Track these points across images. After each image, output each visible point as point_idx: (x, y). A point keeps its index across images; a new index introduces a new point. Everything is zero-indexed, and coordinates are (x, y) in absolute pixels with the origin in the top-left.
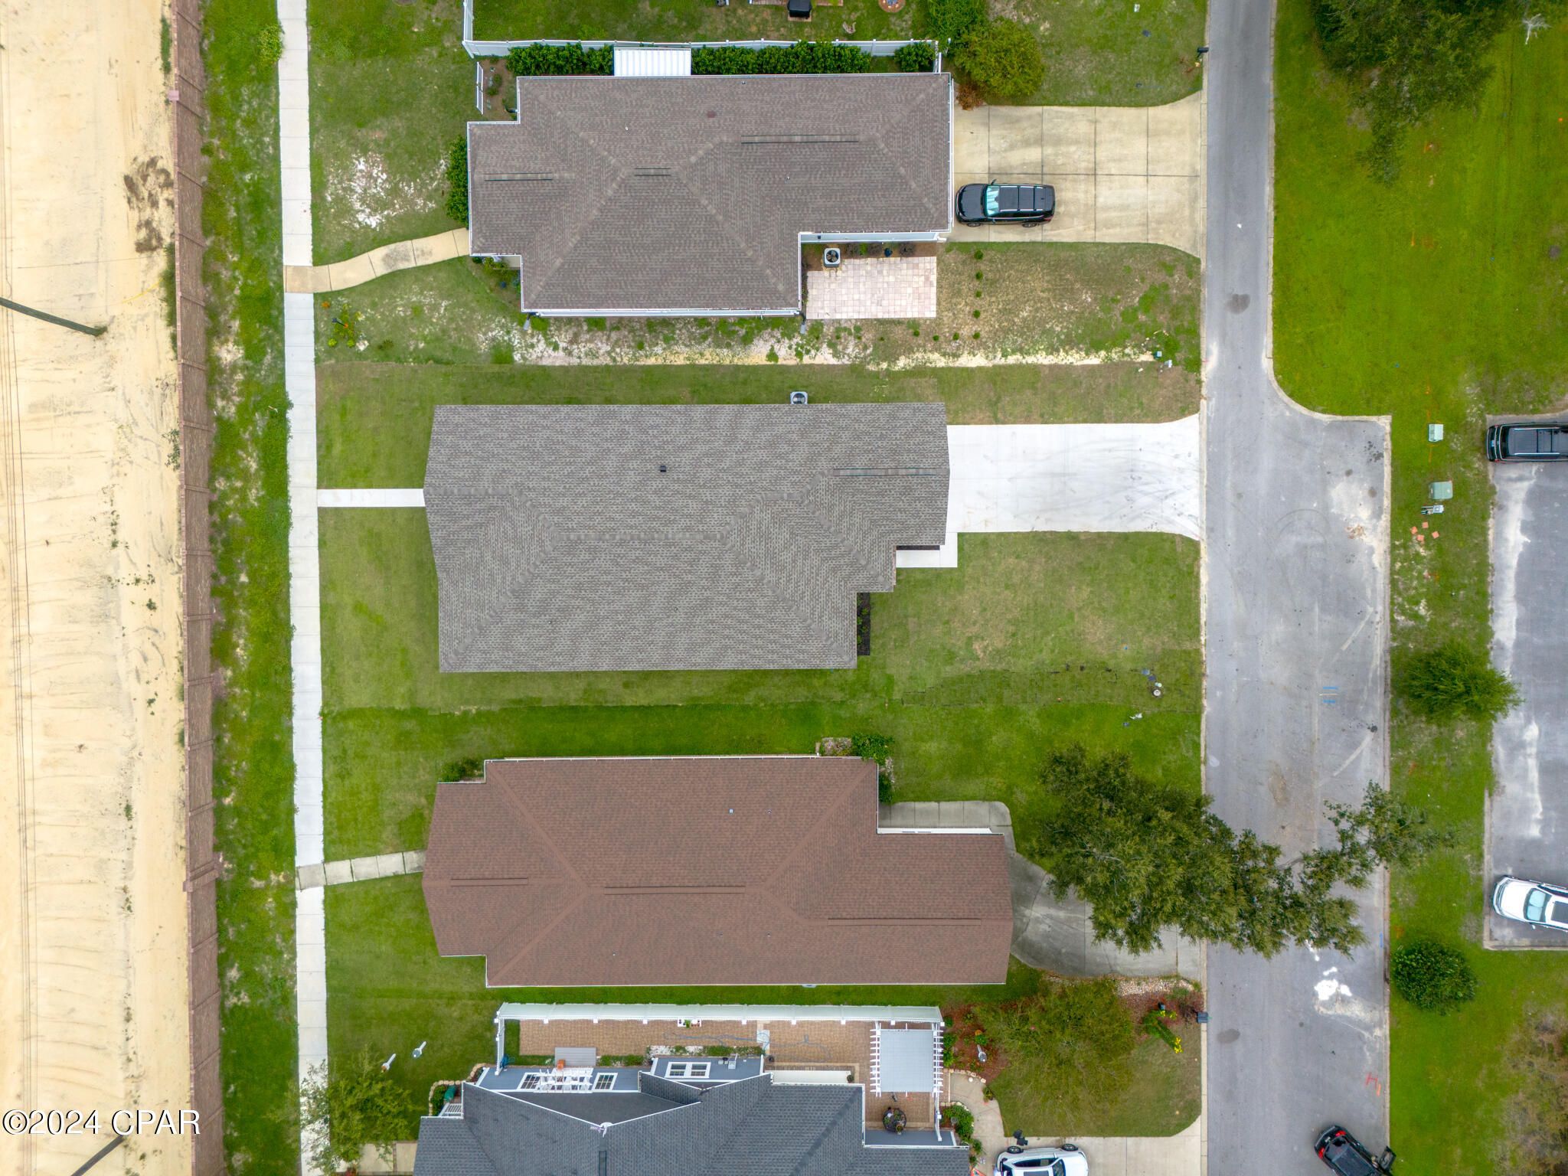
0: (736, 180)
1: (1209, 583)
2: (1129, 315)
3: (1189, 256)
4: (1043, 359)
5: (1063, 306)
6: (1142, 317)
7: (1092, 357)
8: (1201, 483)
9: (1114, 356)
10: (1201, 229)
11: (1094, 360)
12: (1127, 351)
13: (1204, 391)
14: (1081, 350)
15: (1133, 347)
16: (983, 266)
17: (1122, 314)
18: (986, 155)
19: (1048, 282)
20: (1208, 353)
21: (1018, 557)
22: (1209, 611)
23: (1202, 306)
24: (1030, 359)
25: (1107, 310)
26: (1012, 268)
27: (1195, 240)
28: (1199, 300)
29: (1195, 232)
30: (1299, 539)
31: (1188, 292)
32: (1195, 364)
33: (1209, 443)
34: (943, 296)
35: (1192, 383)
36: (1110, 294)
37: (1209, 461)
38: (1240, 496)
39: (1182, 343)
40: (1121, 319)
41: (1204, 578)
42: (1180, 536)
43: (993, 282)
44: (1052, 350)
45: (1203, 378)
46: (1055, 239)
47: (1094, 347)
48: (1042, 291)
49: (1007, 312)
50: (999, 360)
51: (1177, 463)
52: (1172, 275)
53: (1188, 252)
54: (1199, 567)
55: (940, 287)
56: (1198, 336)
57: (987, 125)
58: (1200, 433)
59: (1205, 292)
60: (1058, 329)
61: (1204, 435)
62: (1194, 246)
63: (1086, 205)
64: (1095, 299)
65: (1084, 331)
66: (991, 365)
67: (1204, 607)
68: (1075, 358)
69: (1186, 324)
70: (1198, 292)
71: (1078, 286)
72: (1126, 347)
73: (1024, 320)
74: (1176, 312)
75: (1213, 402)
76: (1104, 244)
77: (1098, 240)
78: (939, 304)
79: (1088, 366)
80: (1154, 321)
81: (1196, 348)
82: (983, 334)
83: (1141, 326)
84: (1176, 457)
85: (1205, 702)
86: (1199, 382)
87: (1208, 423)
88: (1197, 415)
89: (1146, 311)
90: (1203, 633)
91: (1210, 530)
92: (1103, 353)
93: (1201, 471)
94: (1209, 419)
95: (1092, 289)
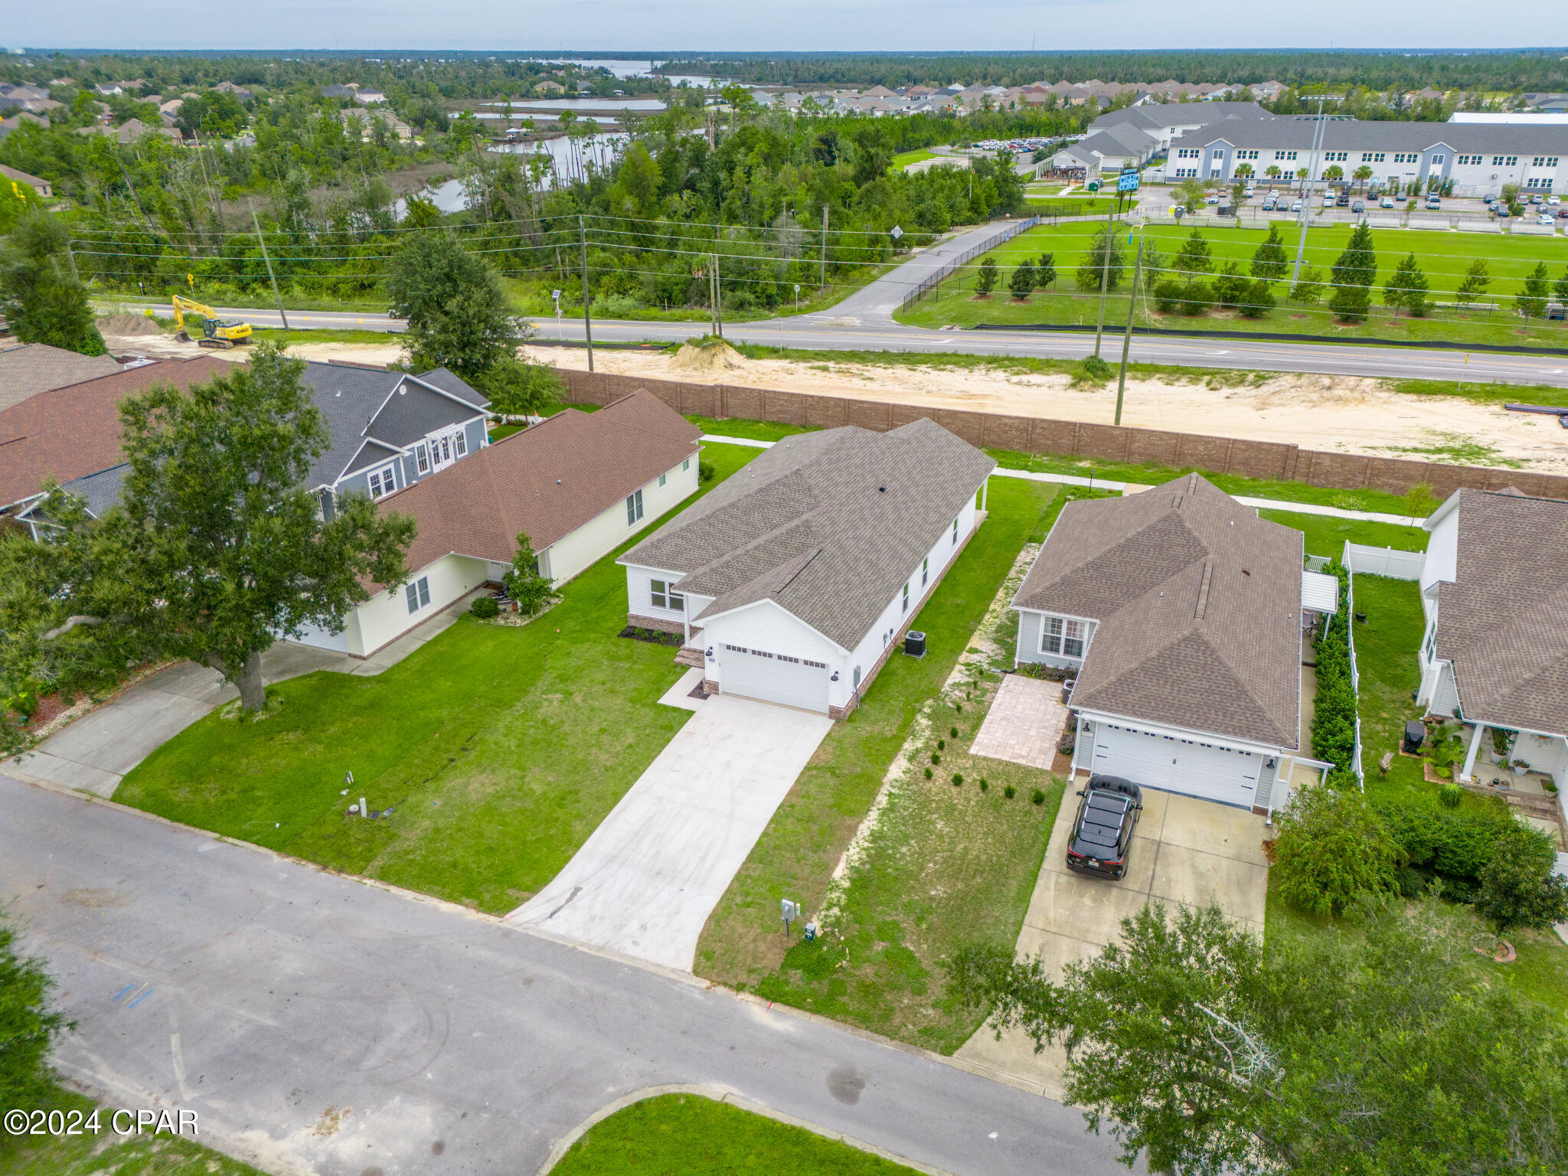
0: (1165, 564)
1: (436, 909)
2: (890, 932)
3: (962, 1041)
4: (870, 823)
5: (935, 863)
6: (879, 946)
7: (846, 872)
8: (582, 944)
9: (834, 895)
10: (1005, 1076)
11: (840, 872)
12: (836, 911)
13: (721, 990)
14: (863, 863)
15: (838, 919)
16: (1022, 804)
17: (895, 924)
18: (1189, 845)
19: (978, 857)
20: (781, 1016)
21: (630, 746)
22: (399, 899)
23: (865, 1033)
24: (874, 814)
25: (908, 907)
26: (1011, 828)
27: (985, 1059)
28: (876, 1031)
29: (1003, 1065)
30: (397, 1035)
31: (897, 1020)
32: (772, 992)
33: (636, 970)
34: (993, 765)
35: (743, 977)
36: (933, 918)
37: (610, 962)
38: (528, 982)
39: (815, 985)
40: (888, 919)
41: (447, 907)
42: (528, 899)
43: (996, 807)
44: (875, 837)
45: (745, 996)
46: (1040, 882)
47: (861, 880)
48: (965, 848)
49: (950, 811)
50: (885, 789)
51: (634, 925)
52: (934, 1006)
53: (969, 1043)
54: (467, 906)
55: (1008, 764)
56: (816, 1011)
57: (1237, 858)
58: (659, 965)
59: (887, 1045)
60: (904, 850)
61: (653, 969)
62: (977, 1055)
63: (1088, 931)
64: (932, 899)
65: (889, 874)
66: (885, 780)
67: (409, 895)
68: (854, 852)
69: (845, 999)
70: (892, 1035)
71: (960, 885)
72: (842, 910)
73: (933, 823)
74: (868, 991)
75: (697, 996)
76: (1017, 933)
77: (1024, 928)
78: (985, 759)
79: (836, 864)
80: (868, 960)
81: (796, 1002)
82: (929, 785)
83: (868, 941)
84: (644, 928)
85: (289, 860)
86: (740, 988)
87: (670, 980)
88: (689, 969)
89: (887, 953)
90: (378, 884)
91: (507, 934)
92: (846, 884)
93: (601, 949)
94: (675, 982)
95: (949, 899)
